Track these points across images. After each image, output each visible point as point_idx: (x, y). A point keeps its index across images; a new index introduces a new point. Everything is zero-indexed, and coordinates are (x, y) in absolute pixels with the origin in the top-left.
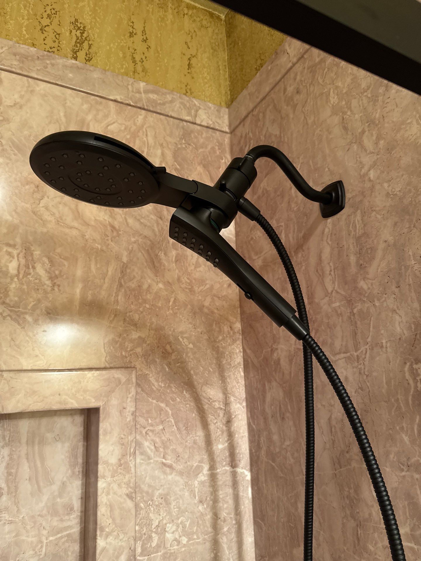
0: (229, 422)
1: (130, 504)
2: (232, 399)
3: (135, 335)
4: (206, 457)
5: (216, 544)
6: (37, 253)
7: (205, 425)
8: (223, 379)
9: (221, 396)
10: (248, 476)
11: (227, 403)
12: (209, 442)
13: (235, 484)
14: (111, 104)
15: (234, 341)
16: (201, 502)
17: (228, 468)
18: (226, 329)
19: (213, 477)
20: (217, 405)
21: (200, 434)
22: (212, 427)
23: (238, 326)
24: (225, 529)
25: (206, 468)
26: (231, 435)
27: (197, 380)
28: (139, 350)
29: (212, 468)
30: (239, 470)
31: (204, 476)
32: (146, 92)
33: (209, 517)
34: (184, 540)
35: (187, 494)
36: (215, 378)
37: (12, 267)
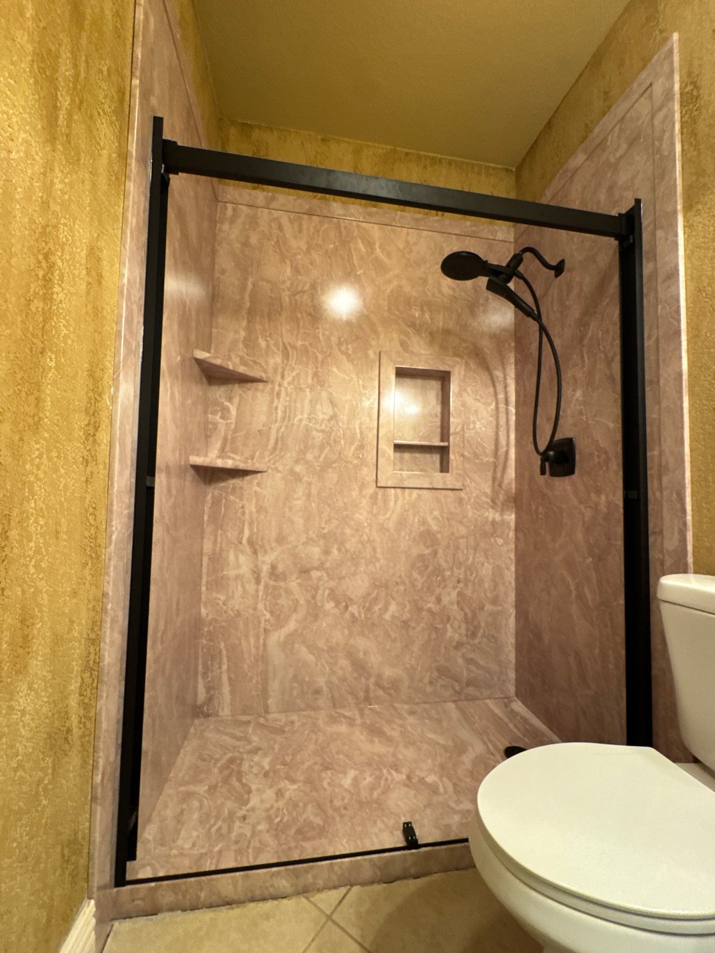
0: (506, 387)
1: (462, 408)
2: (508, 378)
3: (464, 345)
4: (494, 399)
5: (497, 434)
6: (425, 309)
7: (494, 386)
8: (504, 369)
9: (502, 375)
10: (514, 411)
11: (505, 379)
12: (496, 394)
13: (507, 412)
14: (454, 236)
15: (510, 352)
16: (491, 416)
17: (504, 406)
18: (507, 346)
19: (497, 408)
20: (500, 379)
21: (492, 390)
22: (498, 388)
23: (513, 344)
24: (502, 429)
25: (494, 404)
26: (506, 393)
27: (491, 367)
28: (465, 352)
29: (497, 404)
30: (510, 408)
31: (493, 406)
32: (471, 226)
33: (494, 423)
34: (484, 429)
35: (485, 412)
36: (500, 368)
37: (417, 314)
